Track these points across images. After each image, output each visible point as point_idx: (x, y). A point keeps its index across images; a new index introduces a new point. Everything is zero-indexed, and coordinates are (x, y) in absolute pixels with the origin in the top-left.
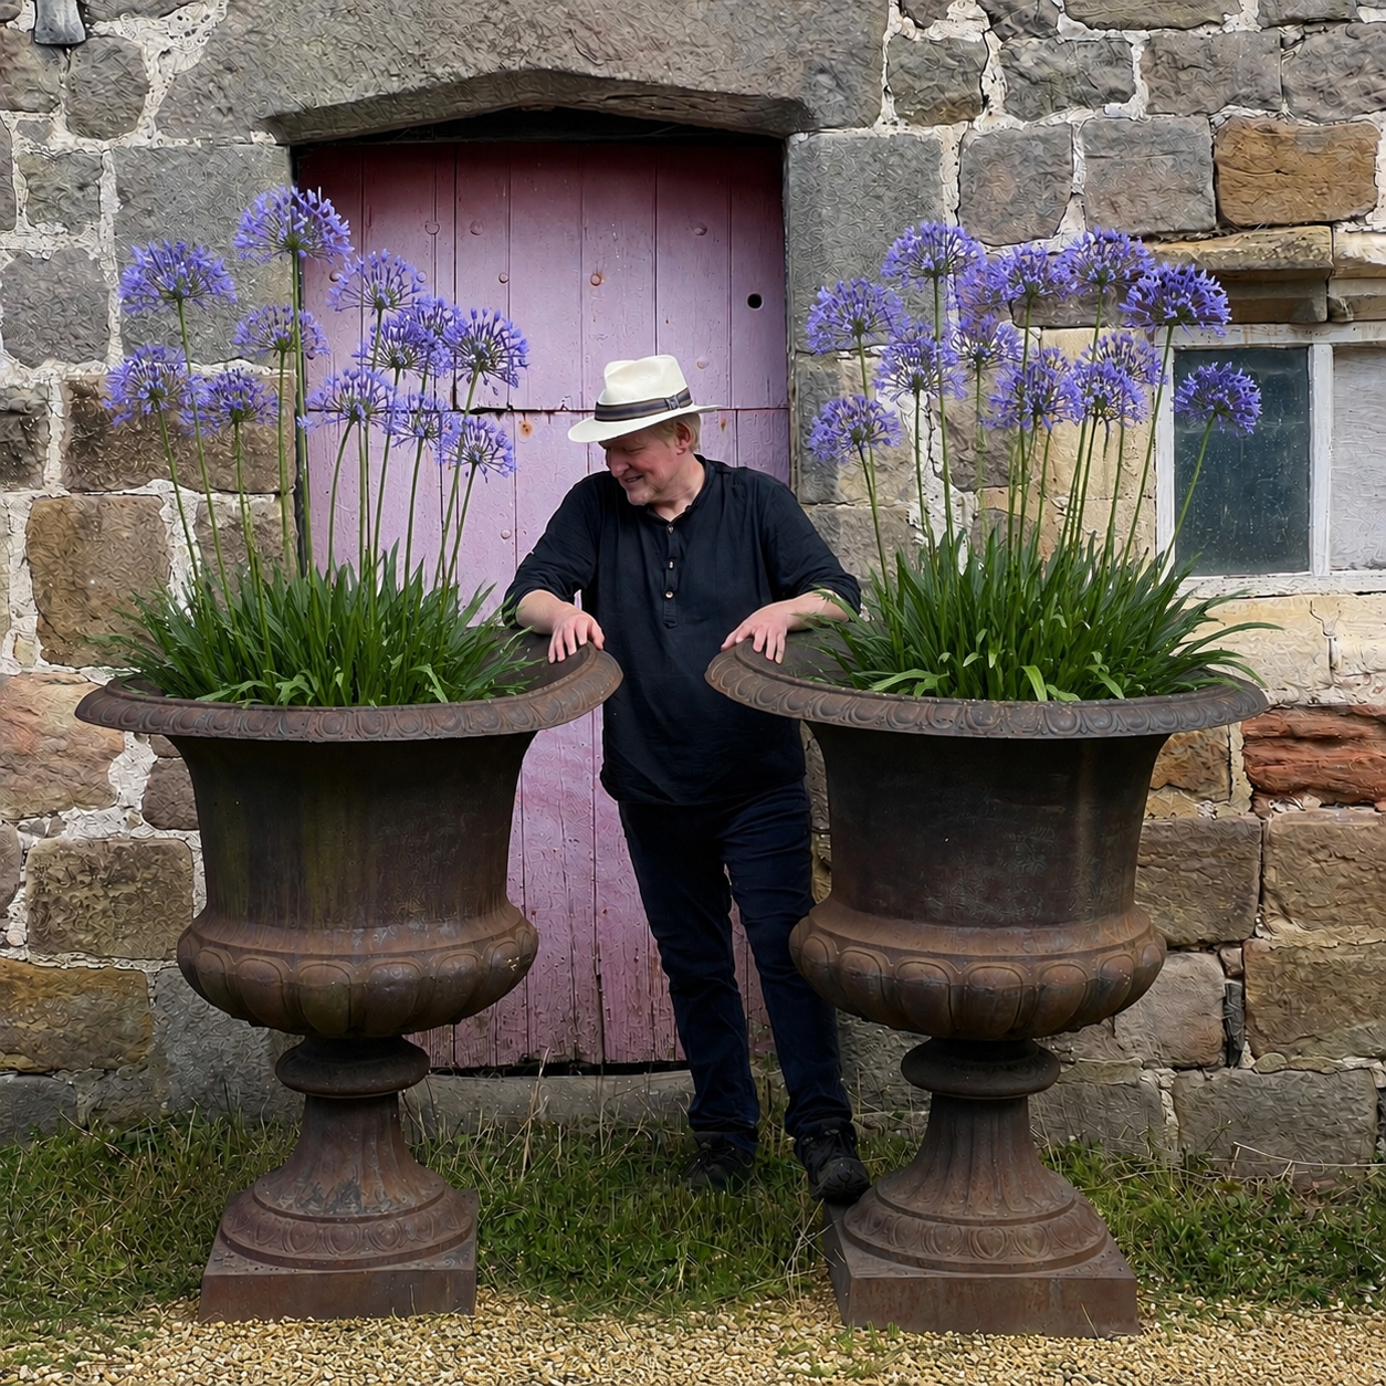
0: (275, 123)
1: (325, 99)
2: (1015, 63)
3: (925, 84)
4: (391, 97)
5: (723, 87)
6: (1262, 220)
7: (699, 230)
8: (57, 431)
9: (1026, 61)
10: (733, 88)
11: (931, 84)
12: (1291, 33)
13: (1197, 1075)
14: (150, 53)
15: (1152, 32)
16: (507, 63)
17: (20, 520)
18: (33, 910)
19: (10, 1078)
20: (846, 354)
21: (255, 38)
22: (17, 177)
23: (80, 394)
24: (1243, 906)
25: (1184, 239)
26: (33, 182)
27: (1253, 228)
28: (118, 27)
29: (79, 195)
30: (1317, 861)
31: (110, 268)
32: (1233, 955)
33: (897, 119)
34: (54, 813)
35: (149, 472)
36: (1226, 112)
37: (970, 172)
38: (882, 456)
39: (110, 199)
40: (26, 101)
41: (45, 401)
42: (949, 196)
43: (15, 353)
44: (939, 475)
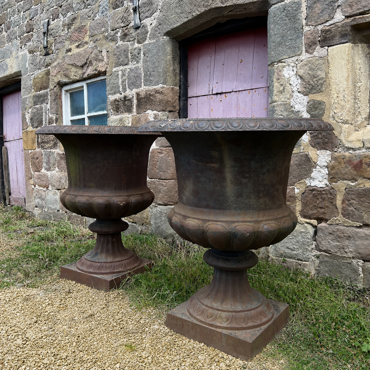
1: (175, 26)
4: (186, 22)
8: (135, 101)
14: (149, 24)
16: (206, 9)
17: (130, 120)
20: (276, 63)
21: (164, 17)
22: (129, 54)
23: (138, 94)
26: (132, 55)
28: (144, 21)
29: (138, 56)
31: (142, 69)
35: (147, 109)
37: (309, 7)
38: (284, 88)
39: (142, 55)
40: (131, 39)
41: (133, 97)
42: (304, 15)
43: (129, 88)
44: (299, 92)
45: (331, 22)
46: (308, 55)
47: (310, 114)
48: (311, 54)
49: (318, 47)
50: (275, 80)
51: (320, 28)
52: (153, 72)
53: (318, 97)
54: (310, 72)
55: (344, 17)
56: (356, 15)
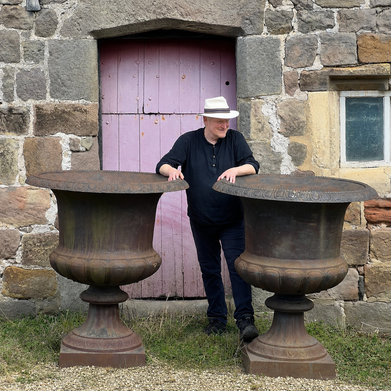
0: (93, 33)
2: (301, 18)
3: (276, 23)
4: (126, 26)
5: (219, 23)
6: (371, 61)
7: (212, 64)
8: (32, 118)
9: (304, 17)
10: (221, 24)
11: (277, 23)
12: (379, 9)
13: (351, 303)
14: (59, 13)
15: (340, 9)
17: (21, 144)
18: (23, 253)
19: (17, 300)
20: (253, 98)
21: (88, 9)
22: (21, 48)
23: (38, 109)
24: (364, 255)
25: (349, 67)
26: (26, 49)
27: (368, 64)
28: (49, 6)
29: (38, 53)
30: (385, 242)
31: (47, 73)
32: (361, 269)
33: (268, 33)
34: (30, 226)
35: (57, 130)
36: (360, 31)
37: (288, 48)
38: (263, 127)
39: (47, 53)
40: (23, 27)
41: (29, 111)
42: (282, 54)
43: (19, 97)
44: (279, 132)
45: (310, 68)
46: (288, 96)
47: (291, 156)
48: (291, 95)
49: (298, 90)
50: (252, 116)
51: (300, 71)
52: (69, 82)
53: (299, 140)
54: (290, 114)
55: (322, 66)
56: (334, 66)
